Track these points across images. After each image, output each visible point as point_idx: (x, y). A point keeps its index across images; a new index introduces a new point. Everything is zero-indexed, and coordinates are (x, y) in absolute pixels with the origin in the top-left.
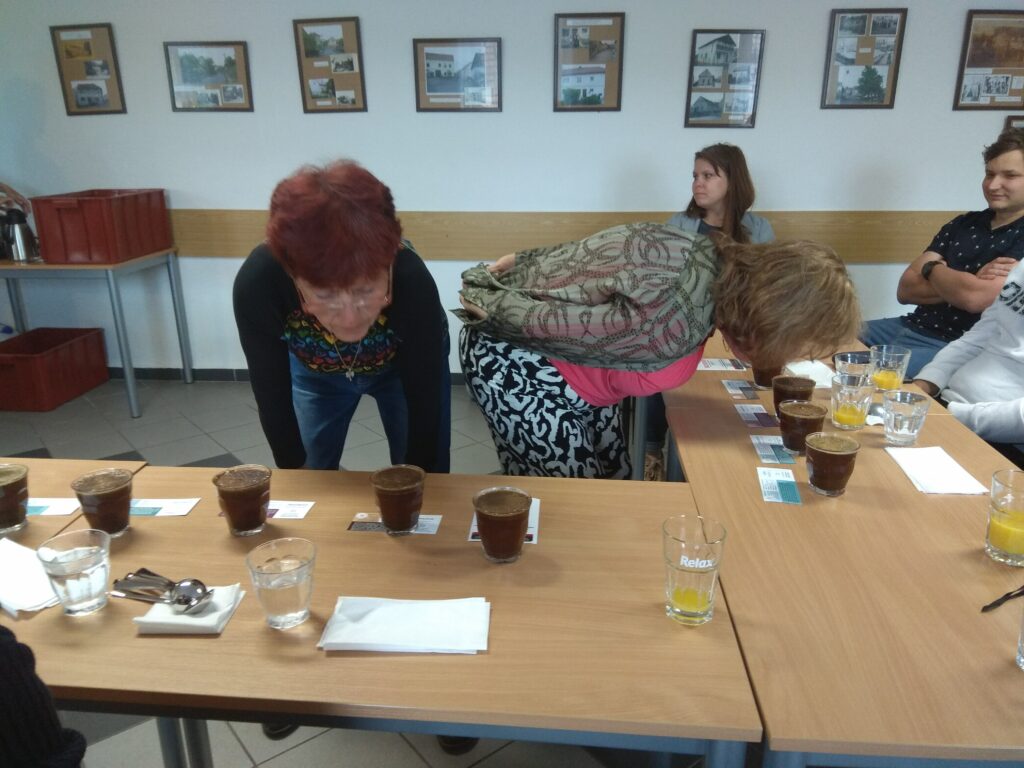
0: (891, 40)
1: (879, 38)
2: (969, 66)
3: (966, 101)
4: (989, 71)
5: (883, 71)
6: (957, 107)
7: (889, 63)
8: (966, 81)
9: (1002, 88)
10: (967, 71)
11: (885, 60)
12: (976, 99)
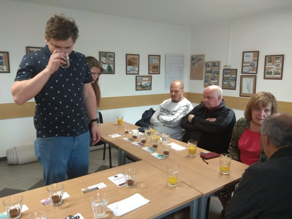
0: (112, 59)
1: (110, 59)
2: (128, 65)
3: (128, 73)
4: (131, 66)
5: (112, 66)
6: (127, 74)
7: (113, 64)
8: (128, 69)
9: (134, 70)
10: (128, 66)
11: (112, 64)
12: (130, 72)
